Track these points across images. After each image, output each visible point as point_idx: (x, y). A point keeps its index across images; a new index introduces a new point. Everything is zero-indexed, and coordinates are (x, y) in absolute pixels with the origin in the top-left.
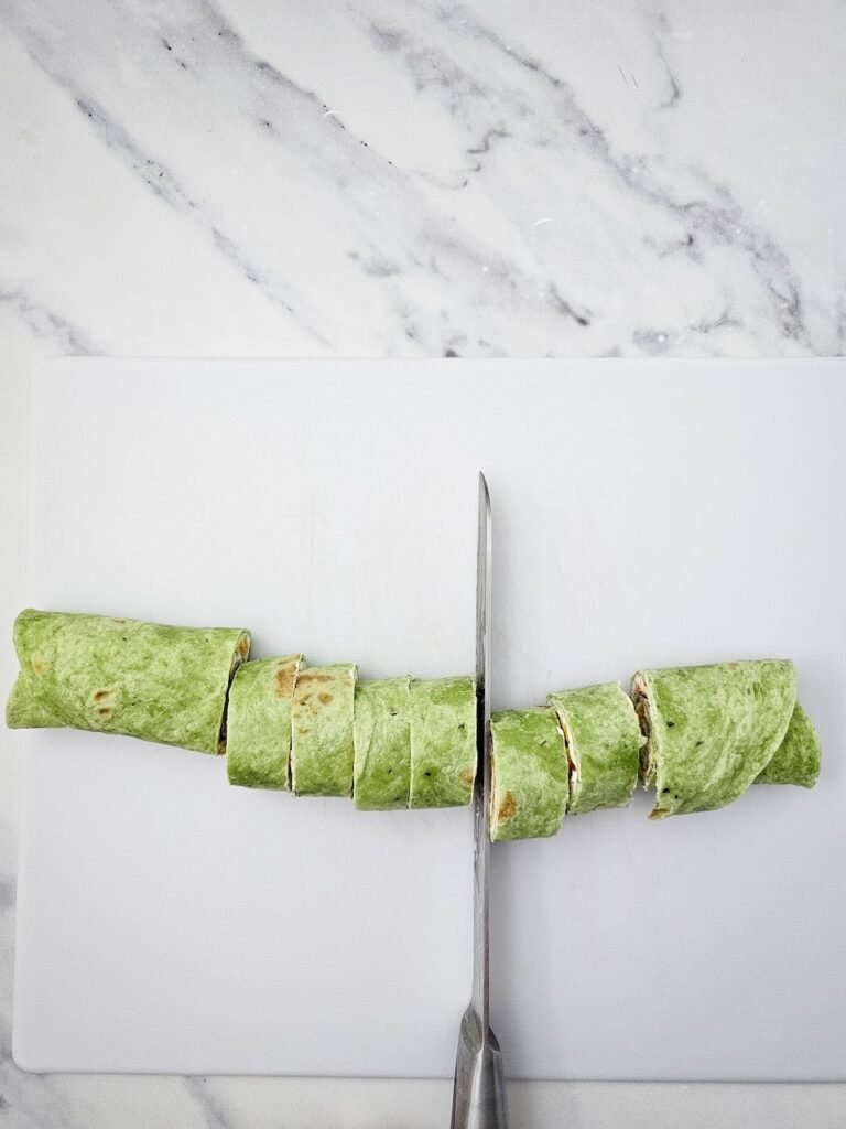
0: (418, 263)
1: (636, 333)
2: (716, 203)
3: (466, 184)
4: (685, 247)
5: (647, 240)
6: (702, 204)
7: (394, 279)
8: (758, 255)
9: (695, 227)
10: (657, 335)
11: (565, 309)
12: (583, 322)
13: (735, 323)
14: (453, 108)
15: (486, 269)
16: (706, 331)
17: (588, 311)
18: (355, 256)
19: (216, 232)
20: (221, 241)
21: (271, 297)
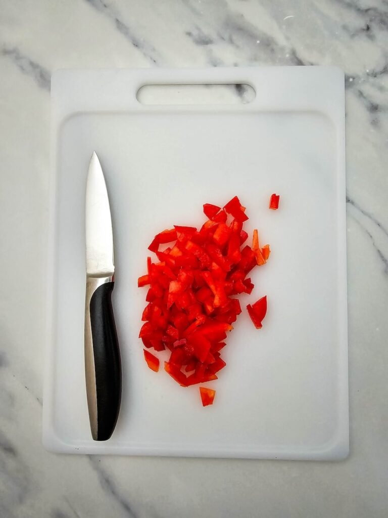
0: (223, 39)
2: (382, 8)
4: (365, 32)
5: (345, 28)
6: (375, 9)
7: (210, 46)
9: (371, 21)
10: (349, 78)
11: (300, 63)
15: (258, 42)
16: (375, 76)
18: (189, 34)
19: (117, 21)
20: (120, 25)
21: (145, 54)
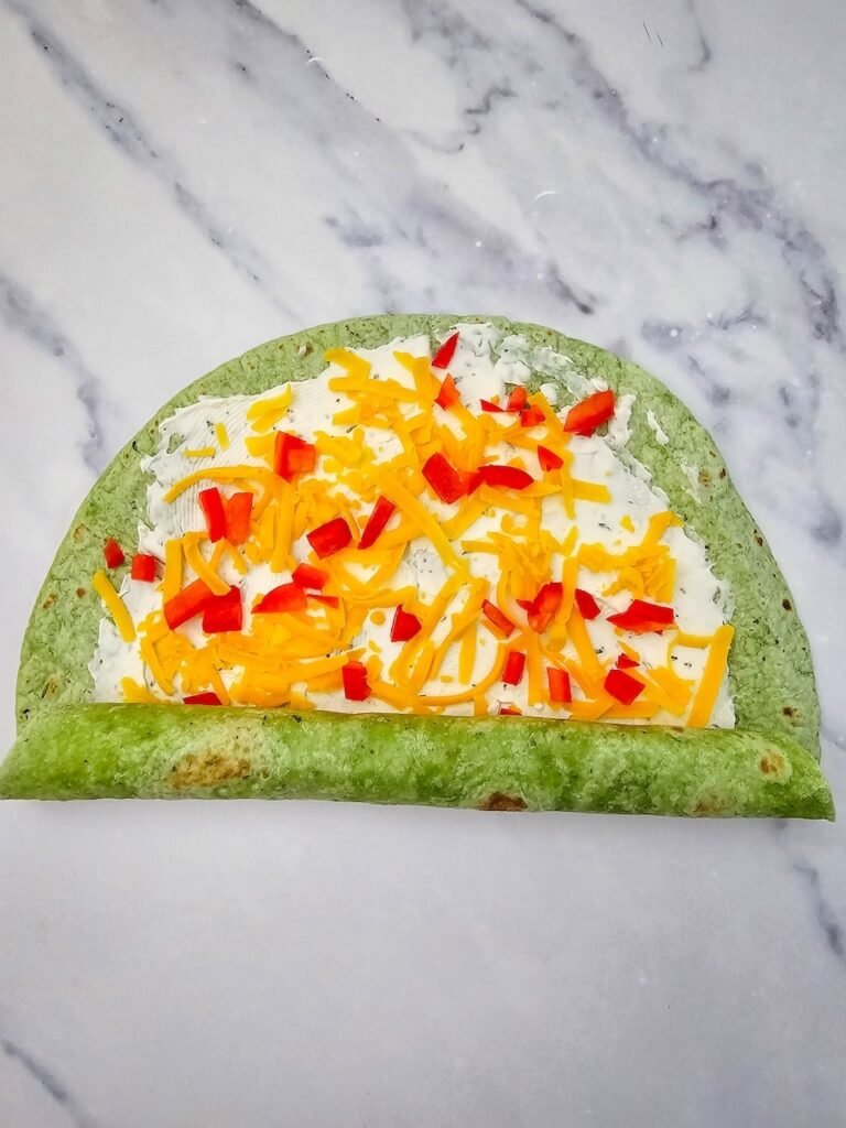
0: (404, 234)
1: (645, 326)
2: (745, 182)
3: (462, 147)
4: (706, 231)
5: (664, 221)
6: (729, 183)
7: (376, 250)
8: (790, 244)
9: (720, 207)
10: (669, 329)
11: (566, 293)
12: (585, 309)
13: (760, 321)
14: (452, 61)
15: (479, 244)
16: (725, 328)
17: (592, 298)
18: (332, 222)
19: (178, 187)
20: (184, 198)
21: (236, 264)
